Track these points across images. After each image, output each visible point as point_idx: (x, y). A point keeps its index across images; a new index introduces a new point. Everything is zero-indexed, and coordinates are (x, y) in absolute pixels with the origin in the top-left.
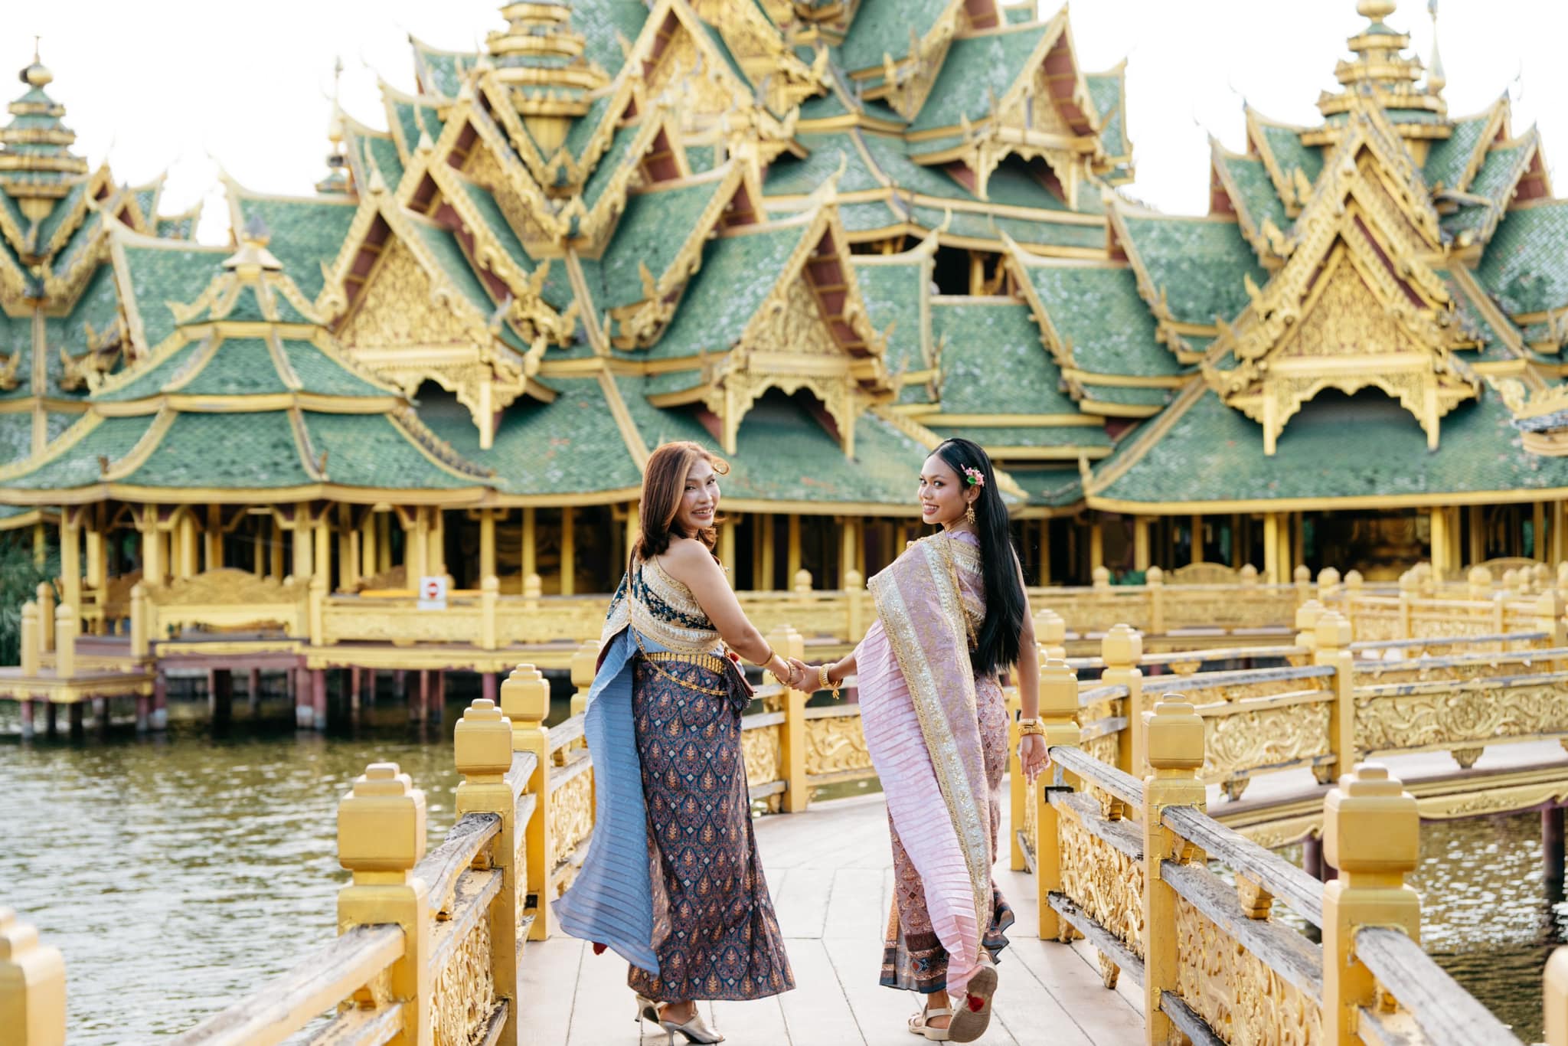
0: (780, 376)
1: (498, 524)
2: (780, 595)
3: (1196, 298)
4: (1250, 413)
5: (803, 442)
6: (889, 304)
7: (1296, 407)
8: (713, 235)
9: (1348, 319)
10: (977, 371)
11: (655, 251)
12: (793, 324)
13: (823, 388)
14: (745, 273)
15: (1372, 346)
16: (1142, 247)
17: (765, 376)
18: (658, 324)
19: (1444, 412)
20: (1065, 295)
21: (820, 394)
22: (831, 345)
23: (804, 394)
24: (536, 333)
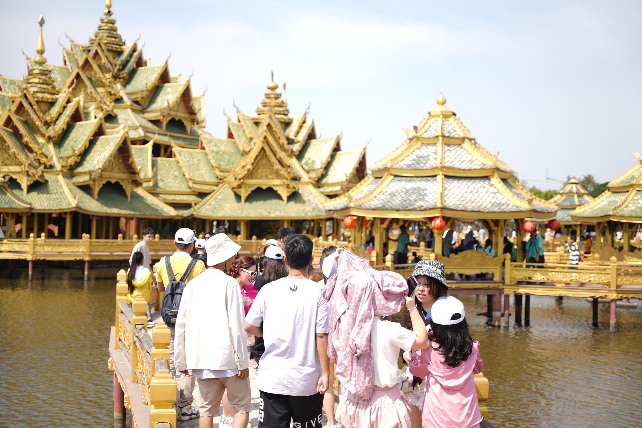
0: (111, 178)
1: (27, 217)
2: (114, 240)
3: (223, 161)
4: (238, 193)
5: (116, 197)
6: (140, 159)
7: (250, 192)
8: (92, 138)
9: (265, 170)
10: (164, 178)
11: (75, 142)
12: (114, 164)
13: (122, 182)
14: (101, 149)
15: (270, 177)
16: (209, 147)
17: (106, 178)
18: (76, 162)
19: (288, 195)
20: (188, 158)
21: (121, 184)
22: (125, 170)
23: (117, 183)
24: (40, 164)
